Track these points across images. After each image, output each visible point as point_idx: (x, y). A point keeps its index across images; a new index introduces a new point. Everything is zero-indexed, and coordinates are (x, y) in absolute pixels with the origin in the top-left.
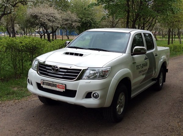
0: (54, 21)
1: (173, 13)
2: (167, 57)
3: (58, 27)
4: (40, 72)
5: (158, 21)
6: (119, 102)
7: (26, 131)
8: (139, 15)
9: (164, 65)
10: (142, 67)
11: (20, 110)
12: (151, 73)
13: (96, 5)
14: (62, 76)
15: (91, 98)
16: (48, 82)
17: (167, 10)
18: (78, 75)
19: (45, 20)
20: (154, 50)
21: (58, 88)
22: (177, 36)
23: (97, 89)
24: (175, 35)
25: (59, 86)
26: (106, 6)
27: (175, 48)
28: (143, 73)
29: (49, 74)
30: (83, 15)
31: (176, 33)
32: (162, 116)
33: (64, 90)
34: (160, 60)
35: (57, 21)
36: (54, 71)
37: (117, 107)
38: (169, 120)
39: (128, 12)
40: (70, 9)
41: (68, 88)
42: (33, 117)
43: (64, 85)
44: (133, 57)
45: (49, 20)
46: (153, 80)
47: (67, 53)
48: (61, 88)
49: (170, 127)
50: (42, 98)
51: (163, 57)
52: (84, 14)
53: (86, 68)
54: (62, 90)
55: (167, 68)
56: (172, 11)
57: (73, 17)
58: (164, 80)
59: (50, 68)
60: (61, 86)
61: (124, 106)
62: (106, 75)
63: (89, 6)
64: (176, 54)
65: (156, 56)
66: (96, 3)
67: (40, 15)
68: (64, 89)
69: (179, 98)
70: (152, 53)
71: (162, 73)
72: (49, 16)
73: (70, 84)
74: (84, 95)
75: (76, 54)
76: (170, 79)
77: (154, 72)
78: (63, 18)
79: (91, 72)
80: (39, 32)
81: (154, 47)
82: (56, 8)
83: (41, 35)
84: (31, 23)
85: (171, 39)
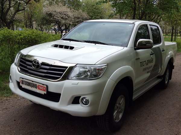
0: (66, 19)
1: (178, 11)
2: (174, 52)
3: (70, 25)
4: (20, 68)
5: (162, 19)
6: (118, 107)
8: (145, 13)
9: (171, 61)
10: (147, 64)
11: (3, 111)
12: (157, 71)
13: (104, 2)
14: (43, 74)
15: (79, 104)
16: (28, 81)
17: (172, 8)
18: (63, 74)
19: (58, 17)
20: (161, 44)
21: (39, 89)
22: (179, 34)
24: (177, 34)
25: (39, 87)
26: (113, 3)
28: (148, 70)
29: (29, 71)
31: (179, 31)
32: (169, 124)
33: (45, 93)
34: (167, 56)
35: (70, 19)
36: (34, 67)
37: (114, 114)
38: (178, 130)
39: (135, 10)
40: (81, 8)
41: (50, 90)
42: (15, 120)
43: (46, 86)
44: (136, 52)
45: (62, 18)
46: (159, 77)
47: (56, 46)
48: (42, 90)
51: (170, 53)
52: (94, 13)
53: (74, 65)
54: (43, 92)
55: (174, 65)
56: (177, 8)
57: (84, 15)
58: (170, 78)
59: (31, 64)
60: (42, 87)
61: (123, 111)
62: (100, 75)
63: (97, 3)
65: (162, 51)
67: (54, 13)
68: (45, 91)
70: (158, 48)
71: (168, 70)
72: (62, 14)
73: (53, 85)
74: (70, 100)
75: (66, 47)
76: (176, 75)
77: (160, 69)
78: (75, 16)
79: (81, 70)
80: (55, 29)
81: (161, 42)
82: (69, 7)
83: (56, 32)
84: (47, 21)
85: (174, 37)
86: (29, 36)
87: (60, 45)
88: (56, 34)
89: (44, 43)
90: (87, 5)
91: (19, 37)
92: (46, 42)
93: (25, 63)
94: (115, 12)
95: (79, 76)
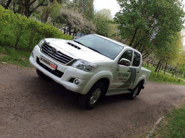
0: (78, 24)
3: (79, 30)
4: (42, 49)
6: (95, 95)
7: (14, 89)
10: (123, 76)
11: (18, 74)
12: (129, 84)
13: (112, 23)
14: (57, 58)
15: (73, 82)
16: (45, 59)
18: (69, 62)
19: (71, 21)
20: (138, 67)
21: (51, 66)
22: (164, 69)
23: (79, 78)
24: (163, 68)
27: (159, 76)
28: (122, 81)
29: (48, 53)
30: (101, 28)
31: (164, 67)
32: (123, 118)
33: (55, 69)
34: (140, 77)
35: (80, 25)
36: (52, 52)
37: (91, 98)
38: (127, 122)
39: (134, 37)
40: (93, 20)
41: (58, 69)
42: (25, 82)
43: (56, 66)
44: (118, 66)
45: (74, 22)
46: (129, 90)
47: (69, 44)
48: (53, 67)
49: (125, 127)
50: (39, 71)
53: (78, 59)
54: (53, 69)
55: (143, 86)
57: (93, 26)
58: (138, 94)
59: (51, 49)
60: (54, 65)
61: (97, 99)
62: (91, 70)
63: (106, 21)
64: (157, 81)
65: (137, 72)
66: (113, 22)
67: (69, 16)
68: (55, 68)
69: (143, 110)
70: (135, 69)
71: (138, 88)
72: (76, 19)
73: (61, 67)
74: (68, 78)
75: (76, 47)
77: (132, 84)
78: (85, 24)
79: (81, 63)
80: (65, 29)
81: (139, 66)
82: (83, 15)
83: (65, 32)
84: (61, 20)
85: (158, 70)
86: (48, 30)
87: (72, 44)
88: (64, 33)
89: (57, 38)
90: (98, 19)
91: (41, 28)
92: (59, 38)
93: (47, 48)
94: (118, 33)
95: (78, 67)
